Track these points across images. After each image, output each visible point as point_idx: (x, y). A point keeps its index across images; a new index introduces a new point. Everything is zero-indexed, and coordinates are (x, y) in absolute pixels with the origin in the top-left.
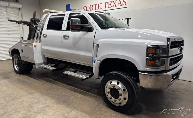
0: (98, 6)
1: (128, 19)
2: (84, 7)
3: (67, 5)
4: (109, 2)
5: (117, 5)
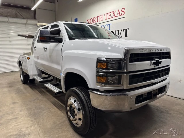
0: (100, 18)
1: (126, 30)
2: (88, 20)
3: (75, 19)
4: (109, 13)
5: (116, 16)
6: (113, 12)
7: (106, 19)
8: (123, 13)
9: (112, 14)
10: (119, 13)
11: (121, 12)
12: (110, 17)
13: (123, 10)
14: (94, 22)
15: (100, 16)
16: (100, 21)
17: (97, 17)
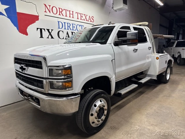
6: (85, 15)
7: (78, 18)
8: (93, 21)
9: (84, 17)
10: (90, 19)
13: (93, 18)
14: (60, 15)
15: (70, 11)
16: (70, 17)
17: (66, 10)
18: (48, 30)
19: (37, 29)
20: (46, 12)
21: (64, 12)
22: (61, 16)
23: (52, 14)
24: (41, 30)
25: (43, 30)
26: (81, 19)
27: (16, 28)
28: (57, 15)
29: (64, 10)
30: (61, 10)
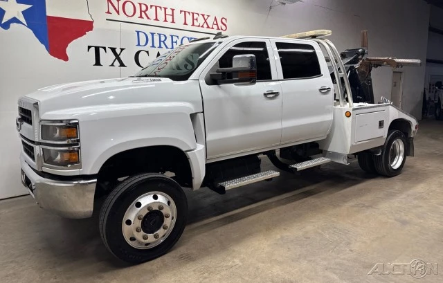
0: (165, 14)
4: (193, 14)
6: (203, 15)
7: (185, 24)
8: (224, 28)
9: (201, 21)
10: (217, 24)
11: (220, 24)
12: (196, 23)
13: (224, 21)
14: (141, 17)
15: (165, 9)
16: (165, 21)
17: (156, 7)
18: (113, 50)
19: (89, 47)
20: (108, 12)
21: (151, 12)
22: (145, 20)
23: (122, 17)
24: (97, 49)
25: (101, 50)
26: (193, 25)
27: (43, 46)
28: (136, 19)
29: (151, 6)
30: (144, 8)
